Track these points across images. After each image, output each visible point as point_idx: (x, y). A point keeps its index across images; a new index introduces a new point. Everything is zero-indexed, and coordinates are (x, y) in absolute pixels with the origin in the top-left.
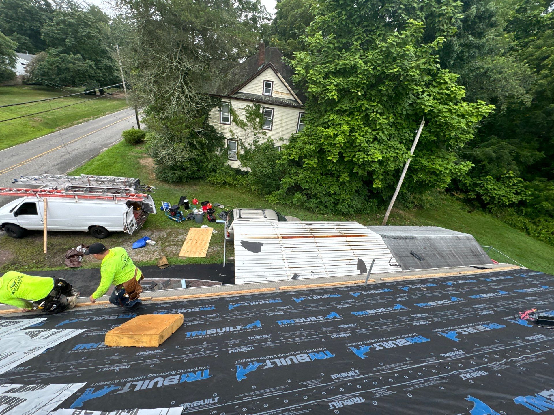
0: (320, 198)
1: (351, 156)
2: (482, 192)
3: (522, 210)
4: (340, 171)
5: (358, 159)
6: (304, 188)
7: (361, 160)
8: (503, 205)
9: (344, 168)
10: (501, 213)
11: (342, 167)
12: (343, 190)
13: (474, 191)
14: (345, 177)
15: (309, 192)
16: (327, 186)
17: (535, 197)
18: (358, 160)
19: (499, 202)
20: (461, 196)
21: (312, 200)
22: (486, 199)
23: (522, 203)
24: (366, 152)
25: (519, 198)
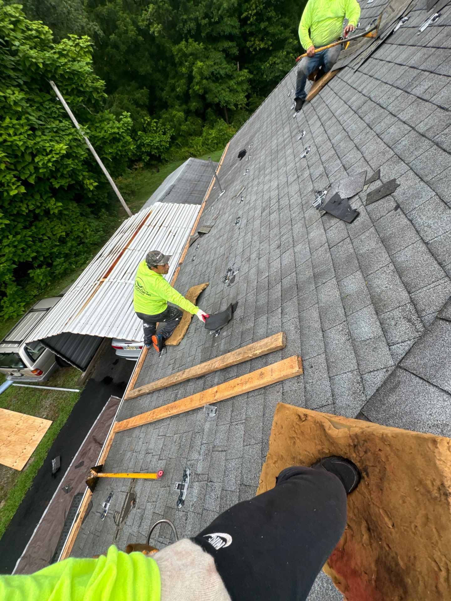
0: (60, 253)
1: (33, 171)
2: (148, 149)
3: (177, 144)
4: (41, 203)
5: (45, 166)
6: (31, 260)
7: (50, 164)
8: (168, 149)
9: (41, 197)
10: (172, 156)
11: (38, 197)
12: (69, 223)
13: (143, 153)
14: (55, 206)
15: (42, 259)
16: (49, 235)
17: (174, 128)
18: (47, 167)
19: (163, 149)
20: (141, 165)
21: (55, 263)
22: (155, 153)
23: (173, 138)
24: (43, 151)
25: (168, 135)
